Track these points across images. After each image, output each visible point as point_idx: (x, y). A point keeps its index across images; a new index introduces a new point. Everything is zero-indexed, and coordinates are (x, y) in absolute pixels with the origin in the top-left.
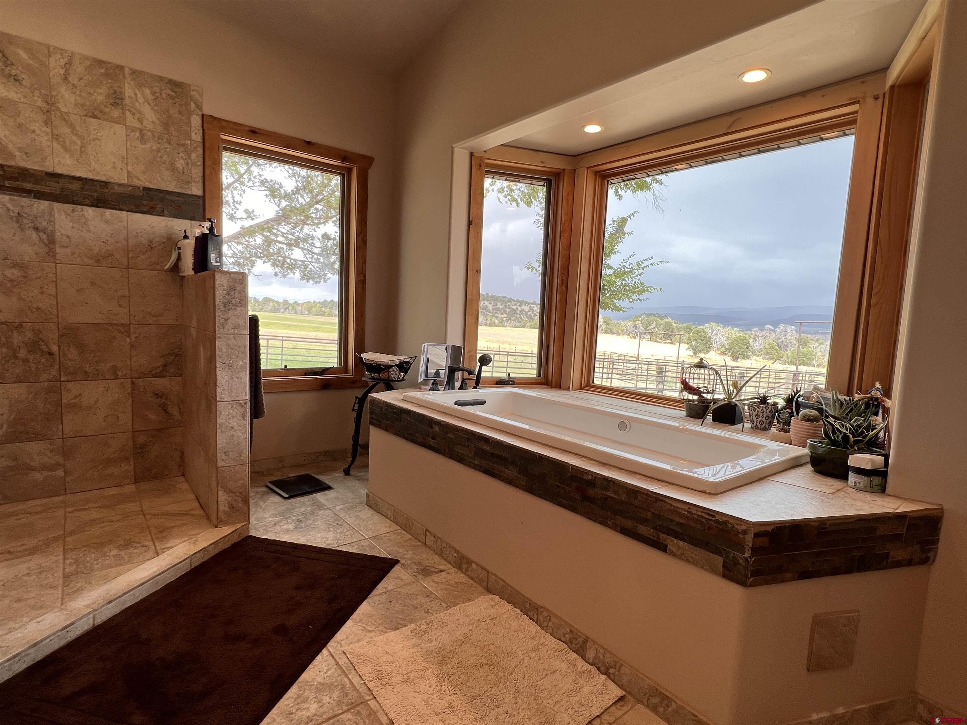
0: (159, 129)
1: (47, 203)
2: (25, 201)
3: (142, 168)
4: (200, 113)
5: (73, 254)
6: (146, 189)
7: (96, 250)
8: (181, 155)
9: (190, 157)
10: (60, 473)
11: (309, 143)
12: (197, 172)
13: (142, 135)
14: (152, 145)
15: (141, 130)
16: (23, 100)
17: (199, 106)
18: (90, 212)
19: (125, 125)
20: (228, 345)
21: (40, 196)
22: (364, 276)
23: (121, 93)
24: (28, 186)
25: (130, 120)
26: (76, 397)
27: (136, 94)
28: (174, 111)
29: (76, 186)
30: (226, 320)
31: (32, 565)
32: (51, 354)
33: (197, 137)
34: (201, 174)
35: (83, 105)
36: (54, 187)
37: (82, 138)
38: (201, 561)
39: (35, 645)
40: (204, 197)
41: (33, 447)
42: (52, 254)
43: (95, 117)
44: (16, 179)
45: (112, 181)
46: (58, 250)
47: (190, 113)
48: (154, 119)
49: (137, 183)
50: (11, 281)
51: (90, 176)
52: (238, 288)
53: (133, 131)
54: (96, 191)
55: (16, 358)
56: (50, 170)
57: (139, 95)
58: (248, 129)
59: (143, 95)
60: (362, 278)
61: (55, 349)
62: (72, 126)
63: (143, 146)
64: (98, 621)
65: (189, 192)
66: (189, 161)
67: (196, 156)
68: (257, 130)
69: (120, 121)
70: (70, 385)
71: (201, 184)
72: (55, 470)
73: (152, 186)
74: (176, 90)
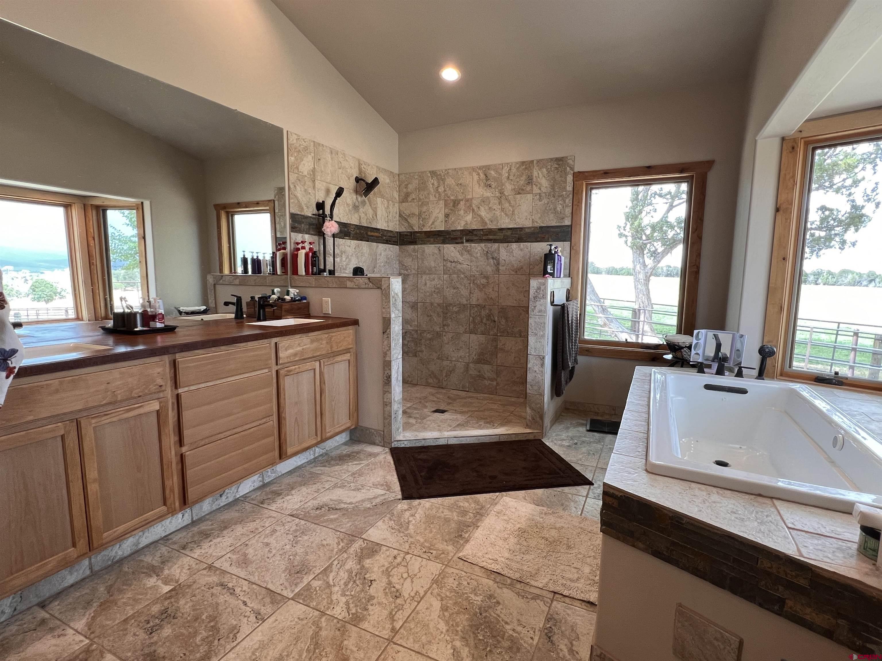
0: (549, 190)
1: (497, 244)
2: (489, 245)
3: (539, 215)
4: (572, 172)
5: (506, 269)
6: (541, 227)
7: (516, 265)
8: (560, 202)
9: (565, 202)
10: (495, 383)
11: (649, 167)
12: (568, 211)
13: (540, 196)
14: (545, 201)
15: (540, 194)
16: (492, 195)
17: (572, 169)
18: (514, 245)
19: (532, 193)
20: (535, 322)
21: (495, 241)
22: (698, 268)
23: (531, 176)
24: (491, 237)
25: (536, 190)
26: (503, 345)
27: (538, 174)
28: (557, 177)
29: (509, 233)
30: (535, 307)
31: (455, 417)
32: (495, 321)
33: (569, 188)
34: (571, 211)
35: (514, 189)
36: (500, 236)
37: (513, 207)
38: (505, 440)
39: (424, 439)
40: (572, 225)
41: (486, 367)
42: (498, 270)
43: (519, 193)
44: (487, 235)
45: (525, 226)
46: (500, 268)
47: (566, 174)
48: (547, 185)
49: (536, 225)
50: (483, 285)
51: (515, 226)
52: (542, 288)
53: (536, 196)
54: (517, 234)
55: (482, 322)
56: (500, 227)
57: (540, 174)
58: (602, 172)
59: (542, 173)
60: (695, 270)
61: (496, 319)
62: (509, 202)
63: (540, 203)
64: (449, 443)
65: (563, 224)
66: (564, 205)
67: (569, 201)
68: (608, 171)
69: (531, 192)
70: (501, 338)
71: (570, 218)
72: (493, 381)
73: (543, 225)
74: (559, 163)
